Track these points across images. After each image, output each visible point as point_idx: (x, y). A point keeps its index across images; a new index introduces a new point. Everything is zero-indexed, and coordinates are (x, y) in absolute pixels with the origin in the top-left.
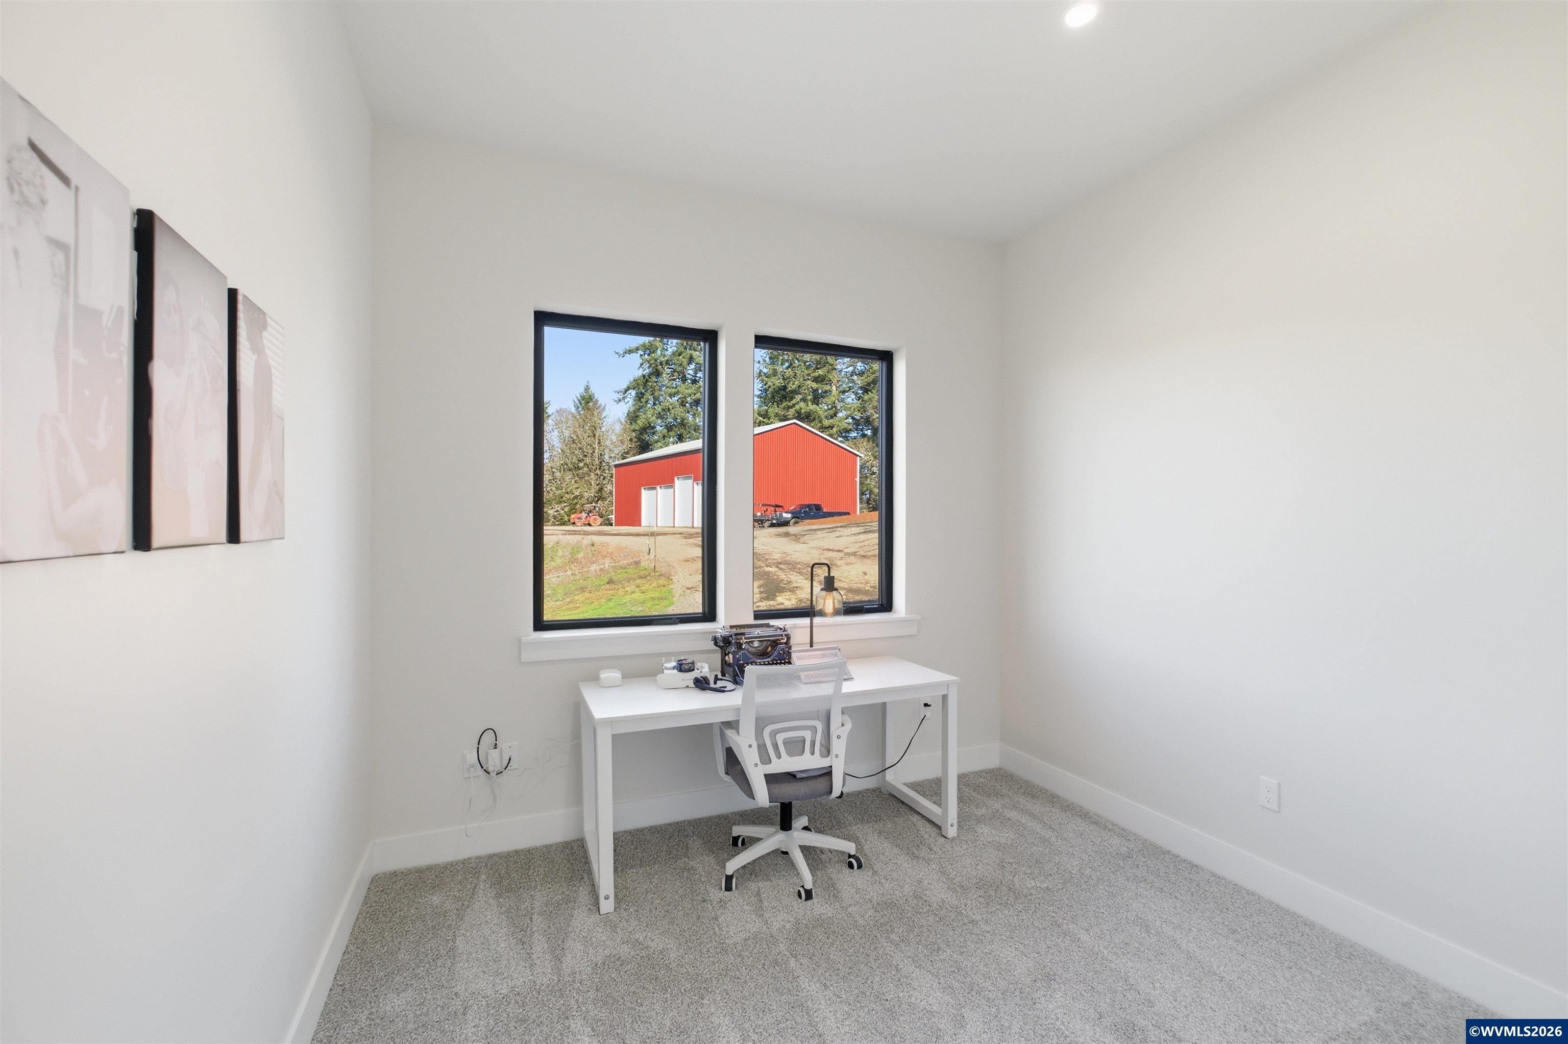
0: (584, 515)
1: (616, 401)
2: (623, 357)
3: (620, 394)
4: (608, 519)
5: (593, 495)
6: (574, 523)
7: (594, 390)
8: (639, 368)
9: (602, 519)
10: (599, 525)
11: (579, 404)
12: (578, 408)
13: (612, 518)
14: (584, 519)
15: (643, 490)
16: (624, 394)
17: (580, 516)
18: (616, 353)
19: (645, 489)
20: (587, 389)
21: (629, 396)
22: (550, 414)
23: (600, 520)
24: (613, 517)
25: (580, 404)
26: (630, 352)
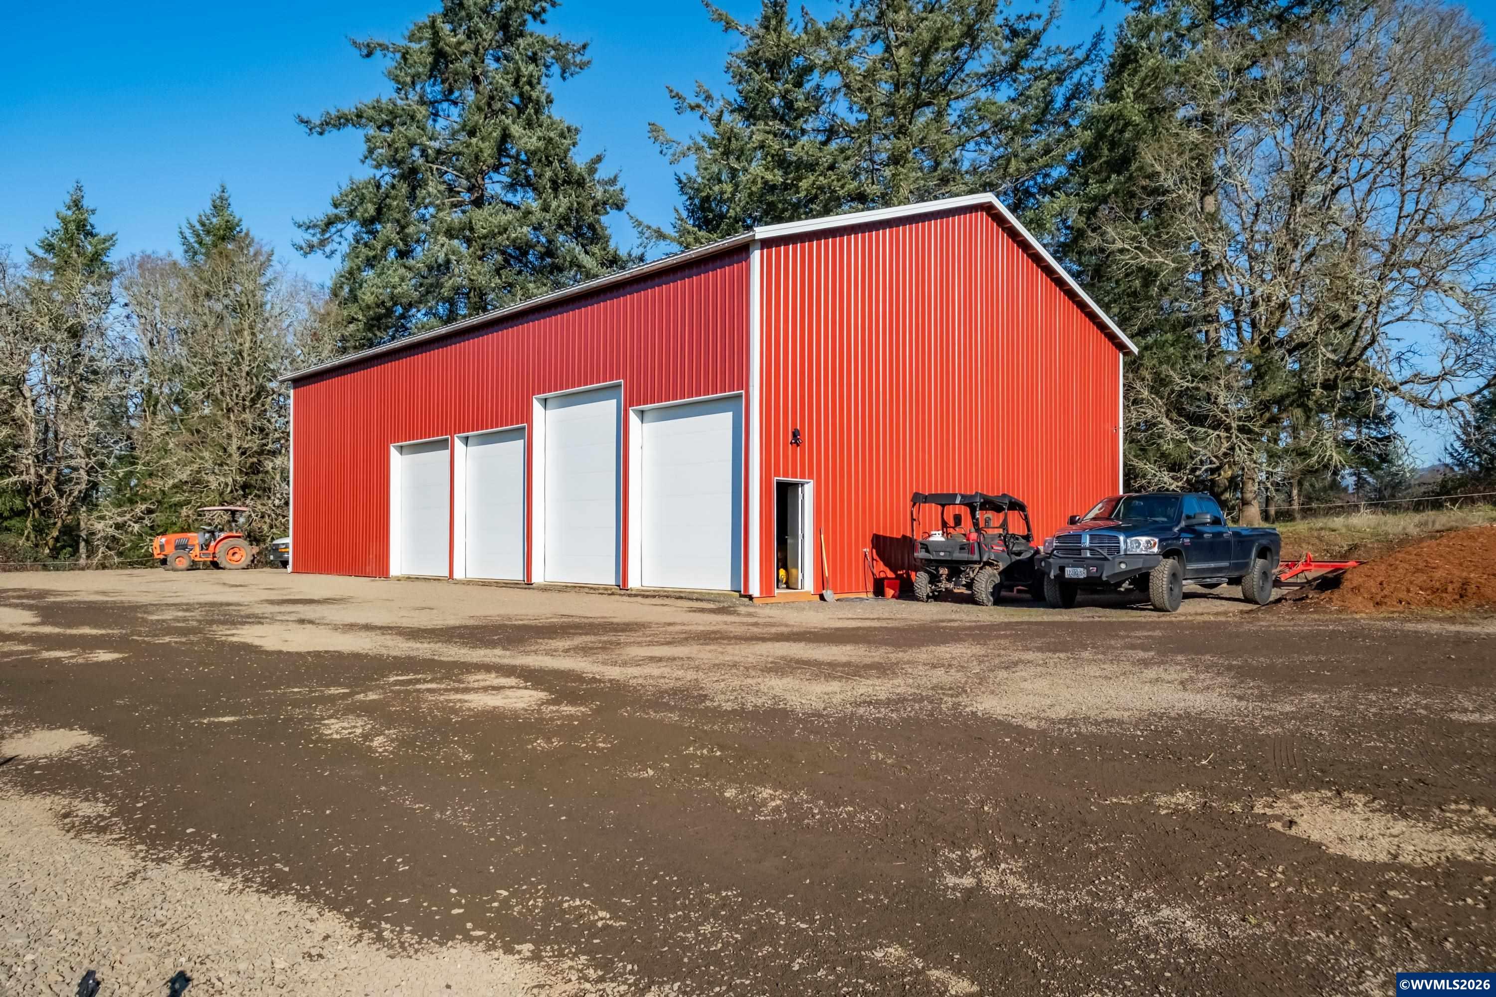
0: (196, 538)
1: (301, 248)
2: (321, 134)
3: (311, 231)
4: (276, 549)
5: (230, 480)
6: (164, 562)
7: (238, 210)
8: (366, 158)
9: (256, 550)
10: (247, 568)
11: (196, 246)
12: (195, 253)
13: (287, 546)
14: (197, 550)
15: (394, 454)
16: (324, 231)
17: (184, 542)
18: (302, 121)
19: (401, 449)
20: (220, 205)
21: (336, 238)
22: (116, 268)
23: (247, 553)
24: (289, 540)
25: (200, 243)
26: (341, 121)
